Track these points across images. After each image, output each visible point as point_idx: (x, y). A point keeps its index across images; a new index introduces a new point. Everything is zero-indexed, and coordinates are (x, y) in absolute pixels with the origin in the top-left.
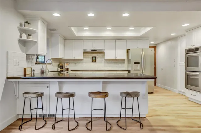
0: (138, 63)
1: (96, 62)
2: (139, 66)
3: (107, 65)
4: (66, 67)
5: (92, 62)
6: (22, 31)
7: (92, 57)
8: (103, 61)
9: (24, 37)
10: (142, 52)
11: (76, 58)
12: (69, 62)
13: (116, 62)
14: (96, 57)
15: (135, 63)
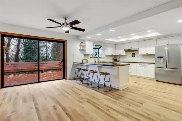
0: (162, 57)
1: (135, 56)
3: (143, 58)
4: (118, 60)
5: (133, 57)
7: (132, 54)
8: (140, 56)
10: (165, 48)
11: (121, 54)
12: (119, 57)
13: (150, 56)
14: (135, 54)
15: (158, 57)
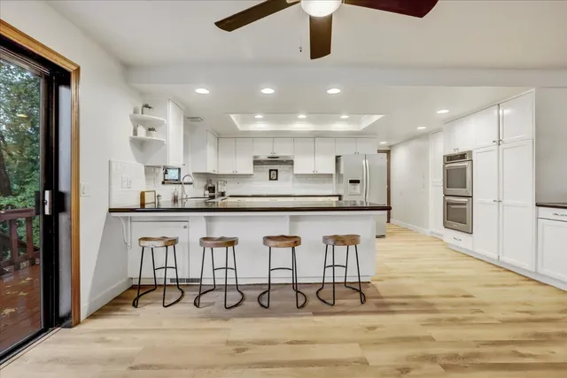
0: (358, 182)
1: (276, 179)
2: (358, 186)
4: (221, 189)
5: (270, 179)
6: (137, 122)
7: (270, 171)
8: (291, 178)
9: (142, 133)
10: (364, 161)
11: (240, 172)
12: (227, 180)
13: (315, 179)
14: (277, 171)
15: (351, 182)
